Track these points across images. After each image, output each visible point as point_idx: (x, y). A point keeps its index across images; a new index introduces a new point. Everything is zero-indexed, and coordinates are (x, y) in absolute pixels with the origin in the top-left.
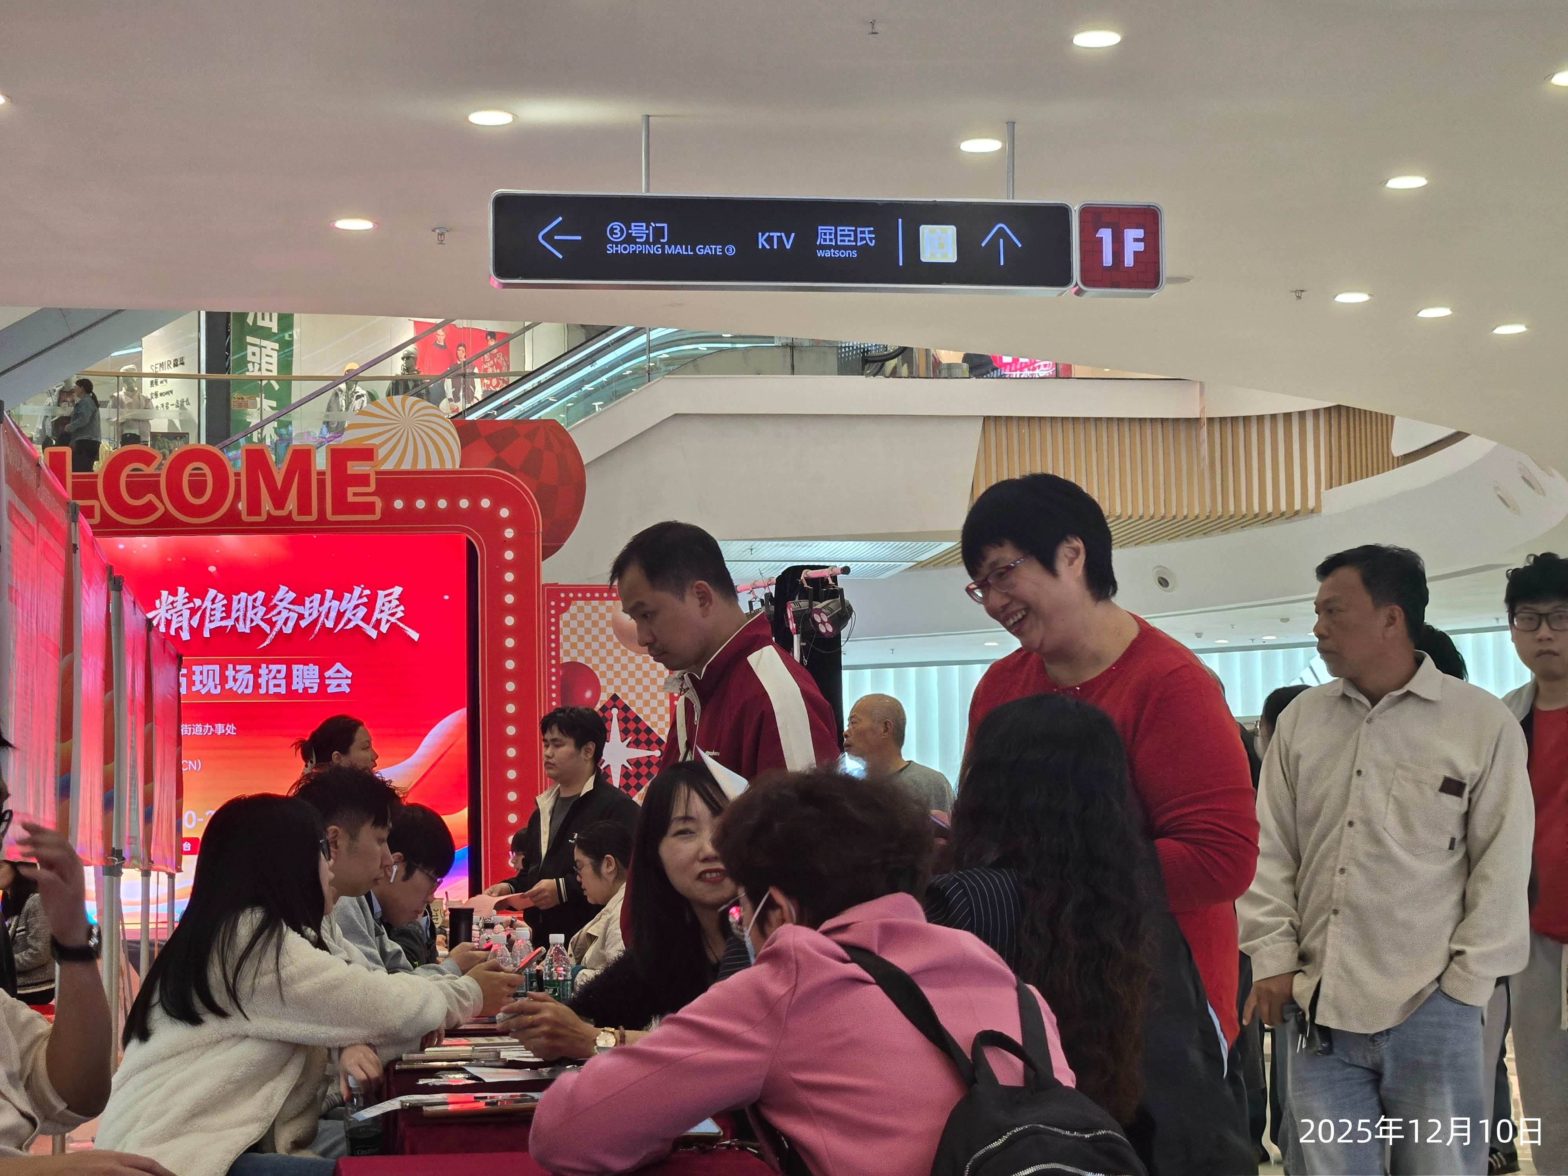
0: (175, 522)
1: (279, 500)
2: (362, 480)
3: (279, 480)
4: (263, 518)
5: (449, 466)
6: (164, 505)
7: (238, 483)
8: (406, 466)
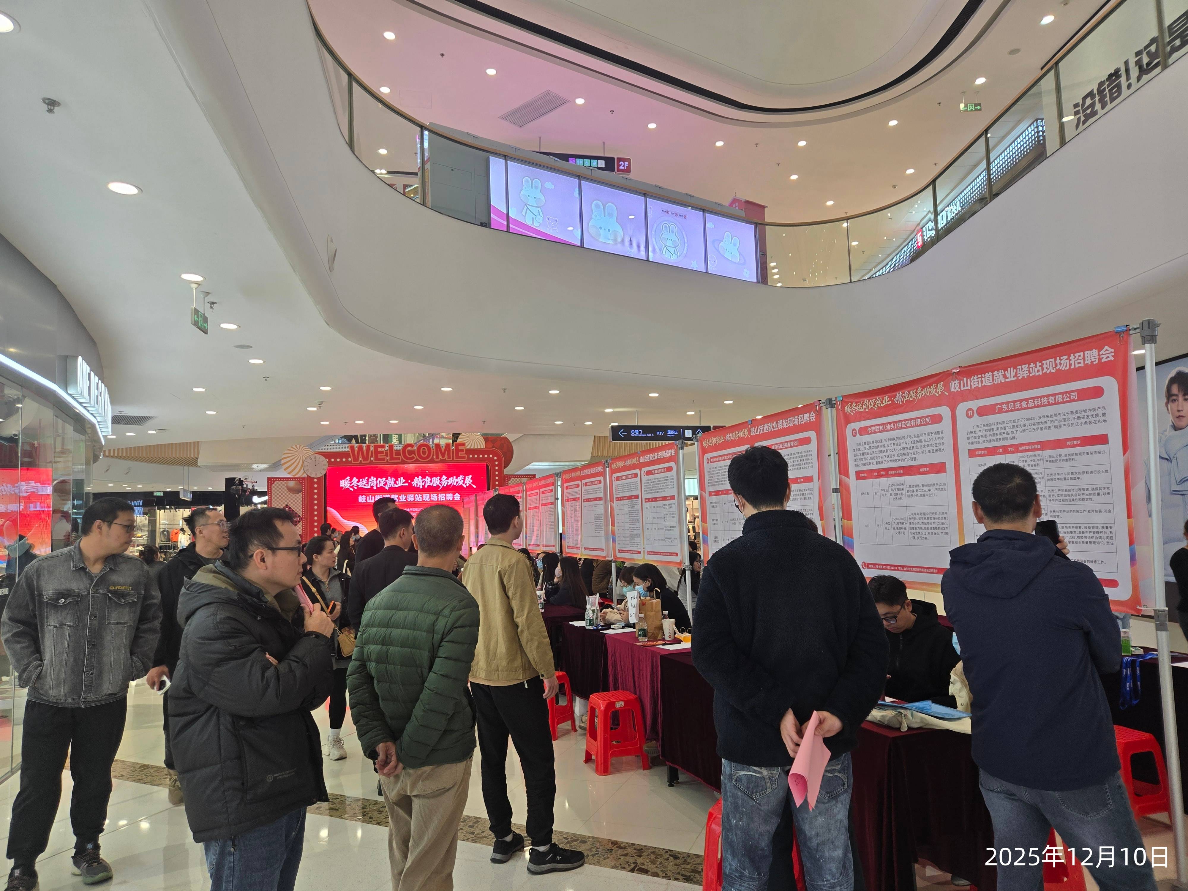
0: (420, 461)
1: (443, 456)
2: (462, 451)
3: (443, 451)
4: (439, 460)
5: (482, 447)
6: (416, 457)
7: (433, 452)
8: (472, 447)
